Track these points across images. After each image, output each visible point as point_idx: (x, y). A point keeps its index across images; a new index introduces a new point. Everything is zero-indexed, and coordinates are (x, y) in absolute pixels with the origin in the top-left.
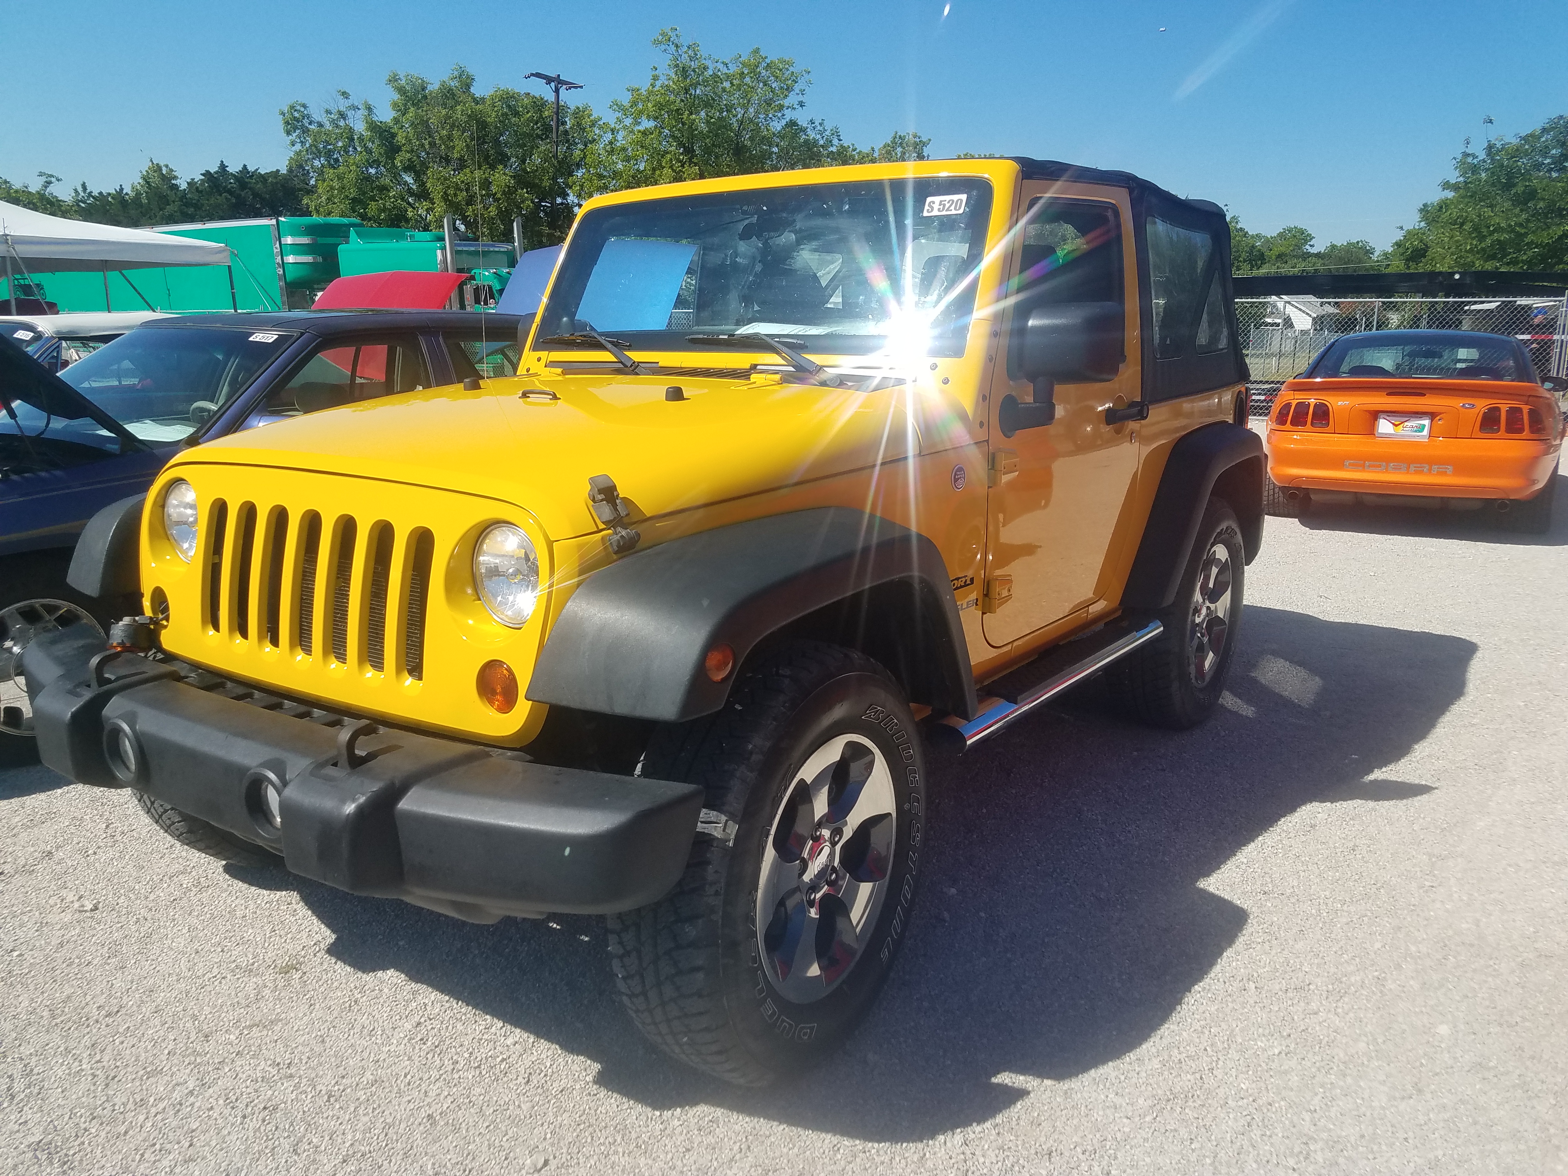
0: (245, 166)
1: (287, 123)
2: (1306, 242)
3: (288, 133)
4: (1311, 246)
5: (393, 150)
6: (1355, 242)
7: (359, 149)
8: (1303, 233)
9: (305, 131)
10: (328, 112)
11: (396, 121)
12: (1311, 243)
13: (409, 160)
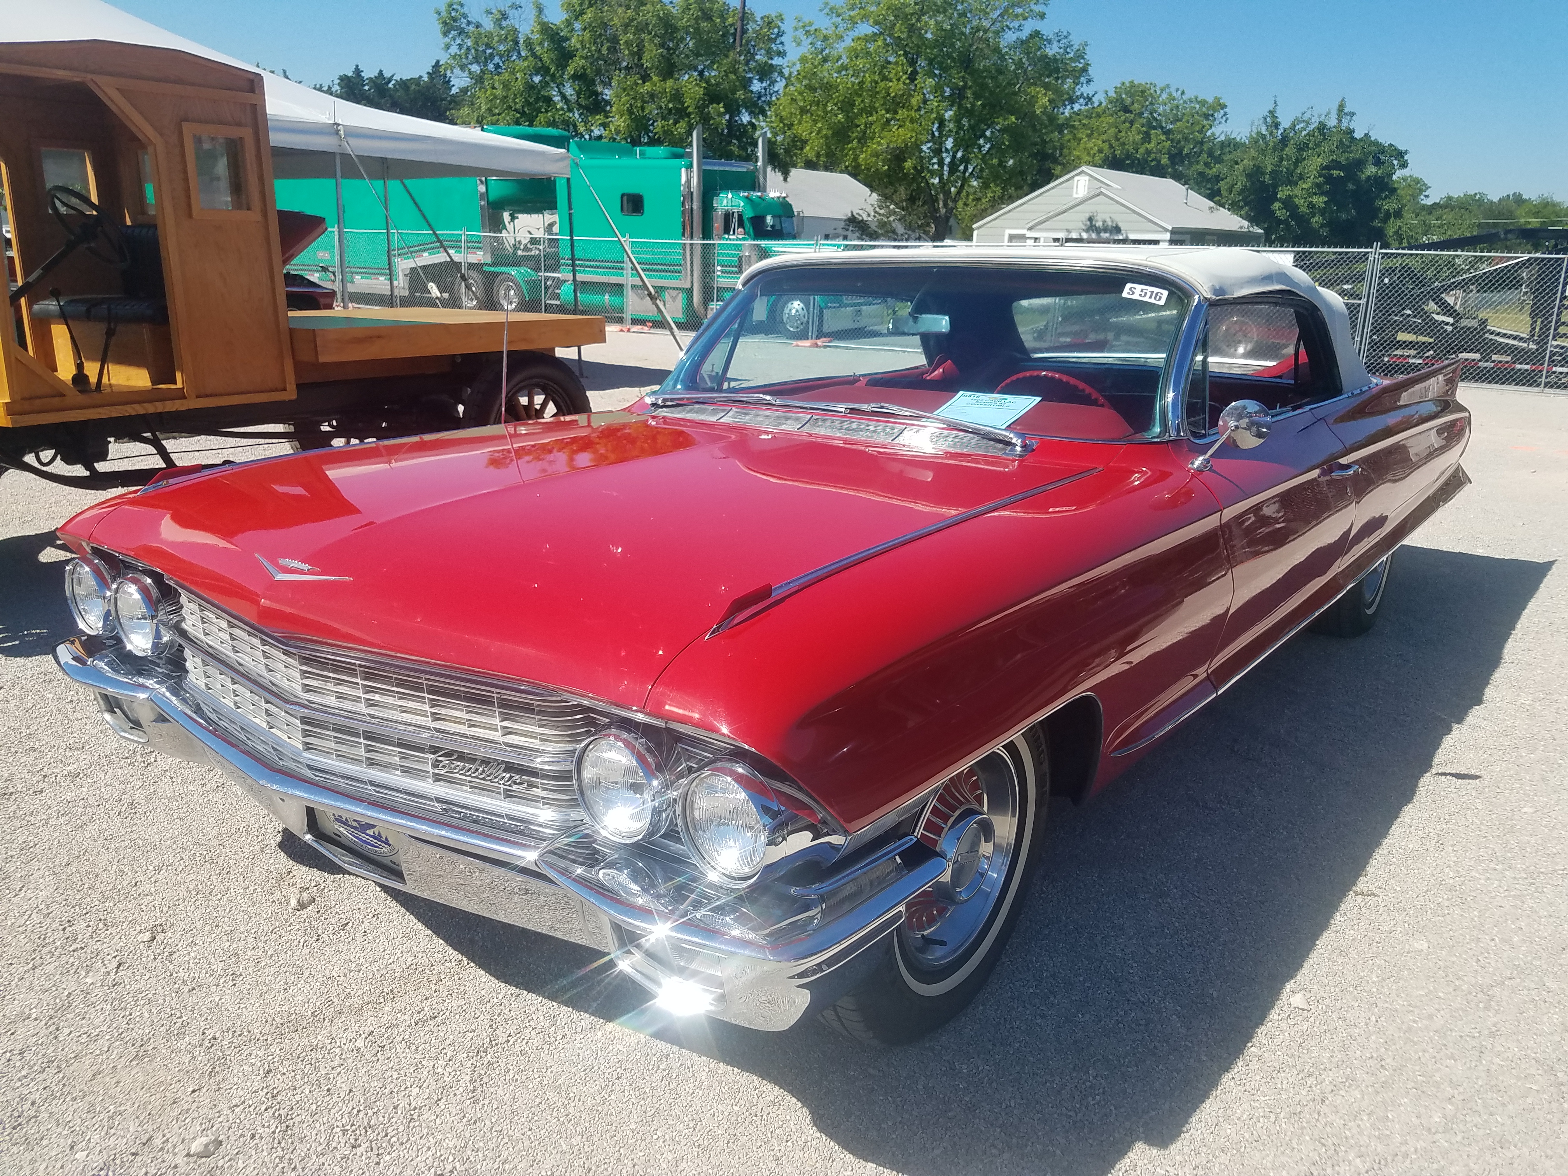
0: (381, 71)
1: (445, 23)
2: (1421, 191)
3: (445, 34)
4: (1425, 196)
5: (565, 56)
6: (1473, 193)
7: (523, 54)
8: (1418, 183)
9: (462, 32)
10: (489, 12)
11: (569, 23)
12: (1426, 194)
13: (583, 67)
